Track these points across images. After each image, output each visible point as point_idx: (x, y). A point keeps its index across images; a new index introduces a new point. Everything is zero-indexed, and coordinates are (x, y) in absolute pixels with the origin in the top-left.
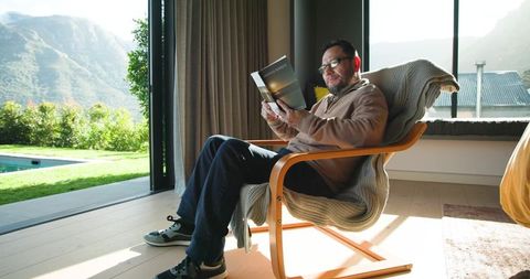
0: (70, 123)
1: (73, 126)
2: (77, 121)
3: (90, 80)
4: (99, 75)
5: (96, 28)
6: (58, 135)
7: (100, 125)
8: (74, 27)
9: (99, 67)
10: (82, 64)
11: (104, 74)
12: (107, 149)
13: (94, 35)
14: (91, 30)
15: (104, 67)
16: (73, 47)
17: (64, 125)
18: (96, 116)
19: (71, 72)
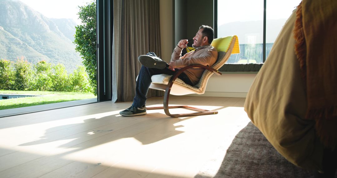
0: (22, 73)
1: (24, 76)
2: (27, 72)
3: (21, 47)
4: (29, 44)
5: (26, 8)
6: (13, 82)
7: (44, 75)
8: (9, 7)
9: (28, 38)
10: (15, 35)
11: (33, 43)
12: (50, 91)
13: (25, 13)
14: (22, 9)
15: (33, 38)
16: (8, 21)
17: (18, 75)
18: (41, 69)
19: (6, 41)
